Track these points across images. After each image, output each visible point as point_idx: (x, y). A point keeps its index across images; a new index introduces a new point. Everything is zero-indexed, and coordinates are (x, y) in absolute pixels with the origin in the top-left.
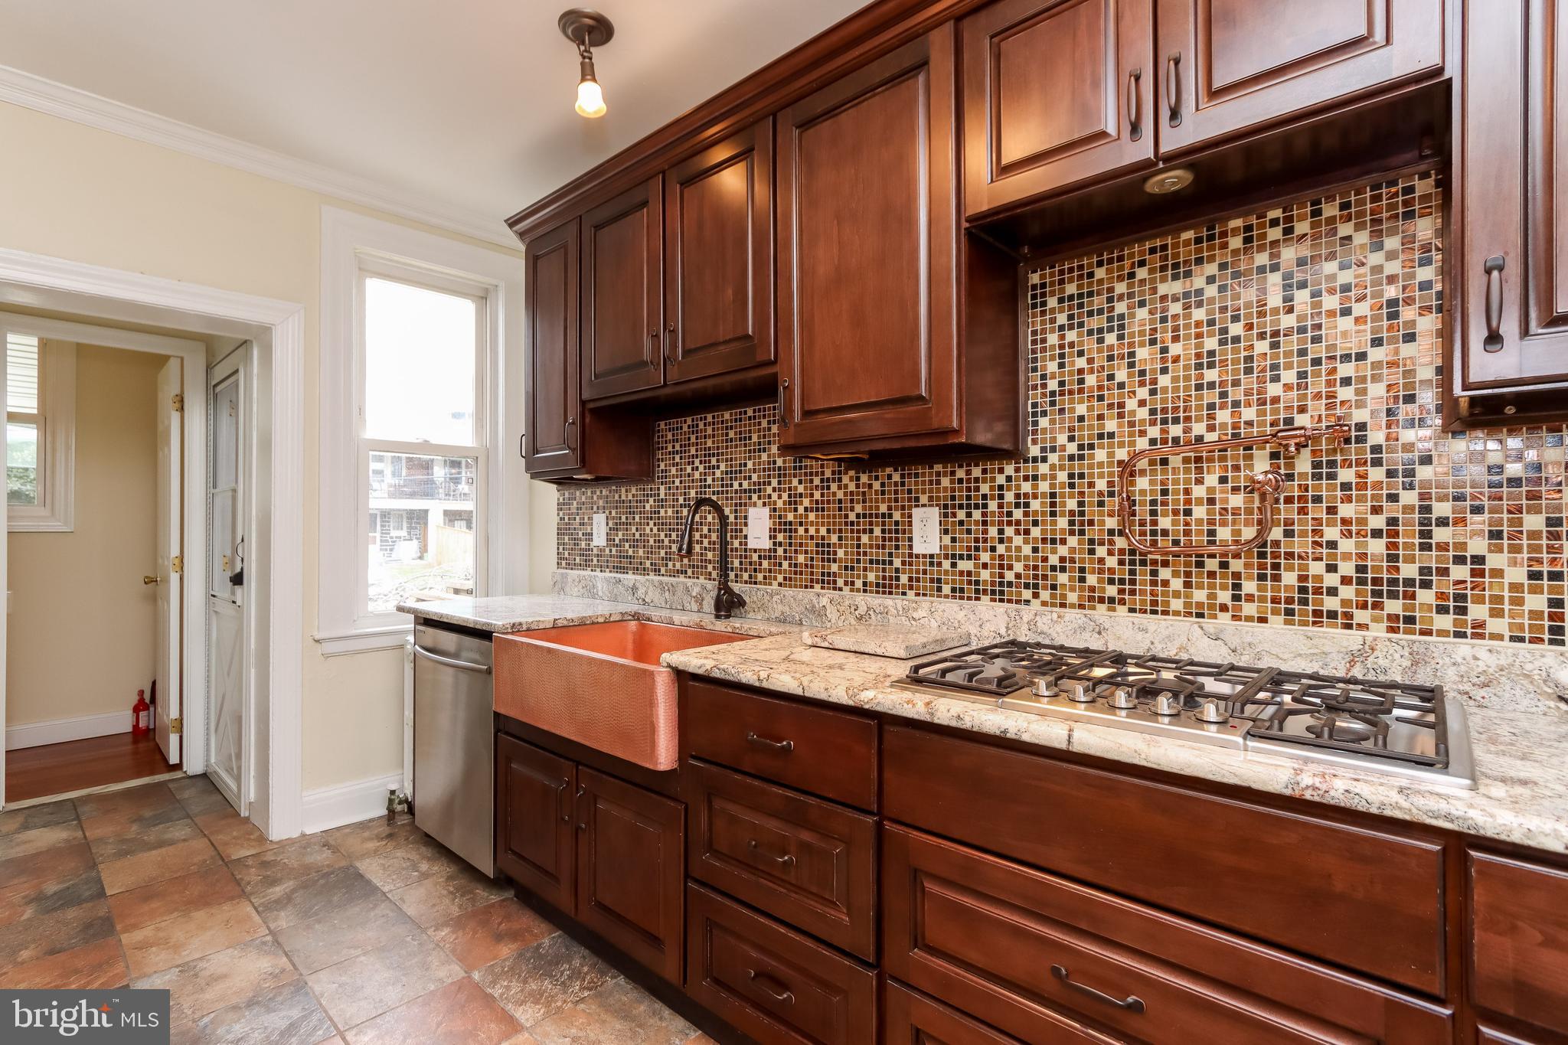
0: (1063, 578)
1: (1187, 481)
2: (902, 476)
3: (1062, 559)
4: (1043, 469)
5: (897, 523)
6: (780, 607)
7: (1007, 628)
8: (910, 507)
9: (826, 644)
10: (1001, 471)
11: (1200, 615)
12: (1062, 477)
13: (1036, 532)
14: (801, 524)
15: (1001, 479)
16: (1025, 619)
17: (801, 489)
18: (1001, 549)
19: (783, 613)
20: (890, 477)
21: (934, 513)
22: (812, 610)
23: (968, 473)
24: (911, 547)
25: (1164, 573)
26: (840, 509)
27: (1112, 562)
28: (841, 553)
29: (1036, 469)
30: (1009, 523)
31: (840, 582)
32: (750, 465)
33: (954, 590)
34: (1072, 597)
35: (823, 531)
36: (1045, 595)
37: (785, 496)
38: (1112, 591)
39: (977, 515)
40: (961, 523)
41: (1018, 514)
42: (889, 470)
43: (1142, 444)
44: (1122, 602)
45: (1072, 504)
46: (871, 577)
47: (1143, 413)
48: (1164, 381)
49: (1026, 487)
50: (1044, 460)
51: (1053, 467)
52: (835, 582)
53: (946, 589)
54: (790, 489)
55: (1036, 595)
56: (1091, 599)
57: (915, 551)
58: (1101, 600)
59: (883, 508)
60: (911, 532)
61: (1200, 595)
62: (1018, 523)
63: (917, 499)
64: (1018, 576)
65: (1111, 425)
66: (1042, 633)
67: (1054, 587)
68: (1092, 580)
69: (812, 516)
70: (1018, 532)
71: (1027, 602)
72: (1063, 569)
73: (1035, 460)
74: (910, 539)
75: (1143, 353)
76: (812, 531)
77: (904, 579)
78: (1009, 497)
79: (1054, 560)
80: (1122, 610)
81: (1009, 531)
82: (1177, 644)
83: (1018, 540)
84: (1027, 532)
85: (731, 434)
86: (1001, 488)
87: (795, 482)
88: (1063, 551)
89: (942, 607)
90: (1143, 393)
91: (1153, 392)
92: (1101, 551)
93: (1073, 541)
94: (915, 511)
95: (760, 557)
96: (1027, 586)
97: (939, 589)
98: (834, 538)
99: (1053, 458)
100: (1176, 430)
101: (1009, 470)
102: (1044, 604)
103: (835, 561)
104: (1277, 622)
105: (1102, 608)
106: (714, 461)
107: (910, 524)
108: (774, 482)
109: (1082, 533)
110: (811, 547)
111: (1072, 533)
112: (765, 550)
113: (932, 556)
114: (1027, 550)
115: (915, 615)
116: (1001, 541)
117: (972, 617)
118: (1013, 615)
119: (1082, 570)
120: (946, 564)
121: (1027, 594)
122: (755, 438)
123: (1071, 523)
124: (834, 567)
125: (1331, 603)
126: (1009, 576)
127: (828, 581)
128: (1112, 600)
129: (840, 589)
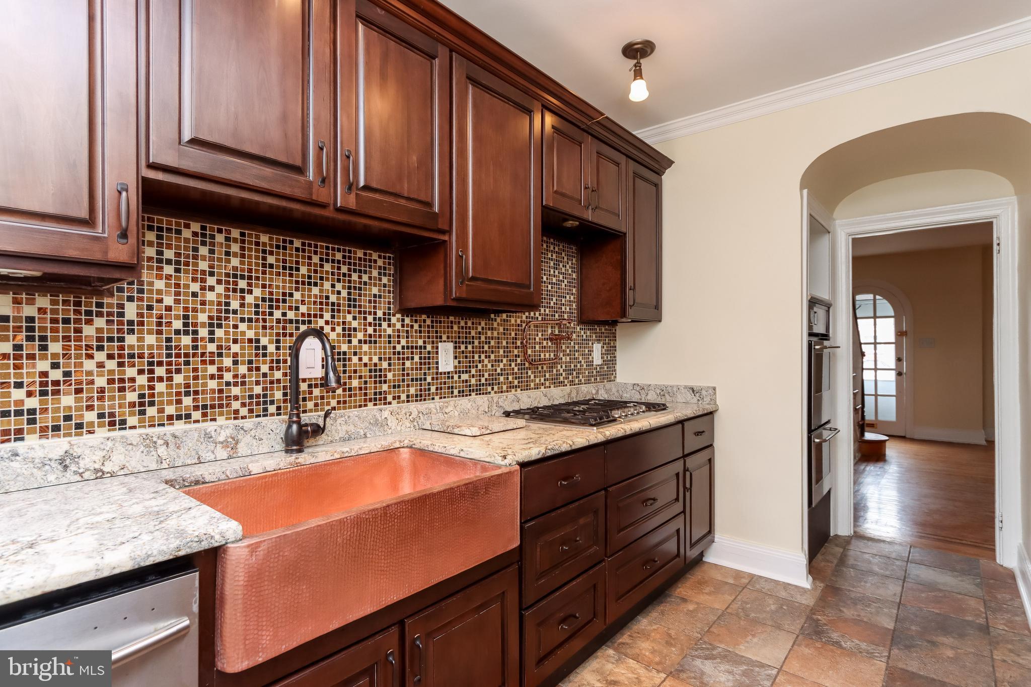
0: (502, 379)
2: (432, 322)
3: (501, 369)
4: (495, 325)
5: (429, 353)
6: (345, 428)
7: (488, 407)
8: (437, 343)
10: (480, 324)
11: (538, 388)
12: (501, 329)
13: (492, 357)
14: (355, 354)
15: (480, 328)
17: (355, 324)
18: (480, 366)
19: (347, 432)
20: (425, 321)
21: (450, 346)
22: (376, 423)
23: (466, 323)
24: (437, 368)
25: (530, 372)
26: (390, 342)
27: (516, 370)
28: (390, 376)
29: (493, 324)
30: (483, 352)
31: (389, 398)
32: (297, 296)
33: (459, 392)
34: (505, 387)
35: (375, 359)
36: (496, 388)
37: (339, 329)
38: (516, 382)
39: (470, 348)
40: (463, 352)
41: (486, 347)
42: (424, 317)
44: (519, 387)
45: (504, 343)
46: (412, 391)
49: (489, 333)
50: (496, 320)
52: (385, 398)
53: (456, 392)
54: (344, 323)
55: (493, 389)
56: (510, 387)
57: (440, 370)
58: (513, 387)
59: (420, 343)
60: (437, 358)
61: (537, 380)
62: (486, 352)
63: (441, 337)
64: (486, 380)
66: (501, 407)
67: (499, 383)
68: (510, 378)
69: (365, 347)
70: (486, 357)
71: (490, 392)
72: (502, 374)
73: (493, 320)
74: (437, 363)
76: (365, 359)
77: (433, 389)
78: (483, 338)
79: (499, 371)
80: (519, 390)
81: (483, 356)
83: (486, 361)
84: (490, 356)
85: (271, 259)
86: (480, 333)
87: (349, 318)
88: (502, 365)
89: (460, 402)
92: (513, 365)
93: (505, 360)
94: (440, 344)
95: (310, 386)
96: (489, 385)
97: (452, 393)
98: (385, 365)
101: (483, 324)
102: (496, 392)
103: (385, 382)
105: (513, 391)
107: (437, 353)
108: (327, 316)
109: (507, 356)
110: (365, 372)
111: (504, 356)
112: (316, 379)
113: (449, 373)
114: (489, 366)
115: (447, 411)
116: (480, 362)
117: (474, 405)
118: (490, 400)
119: (508, 374)
120: (456, 377)
121: (489, 389)
122: (304, 270)
123: (504, 352)
124: (385, 387)
126: (483, 380)
128: (516, 386)
129: (390, 403)
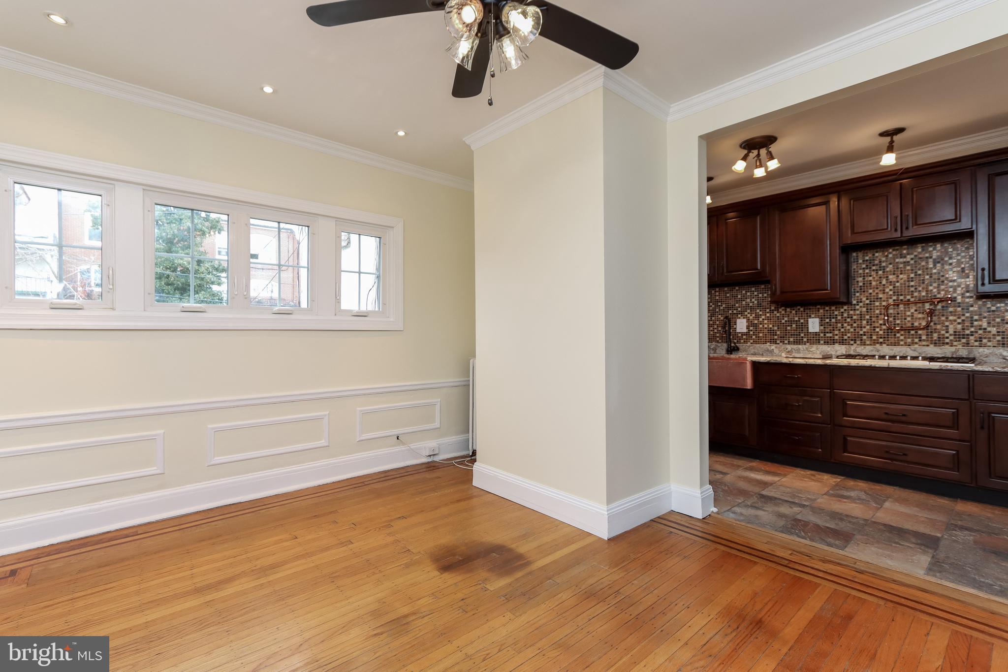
0: (865, 337)
1: (905, 311)
2: (804, 309)
3: (864, 332)
4: (857, 307)
5: (802, 323)
6: (753, 350)
8: (808, 318)
9: (791, 356)
10: (842, 308)
11: (909, 345)
12: (864, 309)
14: (761, 324)
15: (842, 310)
16: (852, 349)
17: (761, 313)
18: (842, 330)
19: (754, 352)
20: (799, 309)
21: (817, 320)
22: (768, 350)
23: (830, 308)
24: (808, 330)
25: (898, 335)
26: (778, 319)
27: (881, 332)
28: (778, 333)
29: (855, 307)
30: (845, 323)
31: (778, 342)
32: (737, 305)
33: (825, 342)
34: (868, 342)
35: (771, 326)
36: (858, 342)
37: (754, 315)
38: (881, 340)
39: (833, 320)
40: (827, 323)
41: (849, 320)
42: (799, 307)
43: (891, 301)
44: (885, 343)
45: (868, 317)
46: (791, 340)
47: (891, 293)
48: (898, 284)
49: (852, 312)
50: (858, 305)
51: (861, 307)
52: (776, 342)
53: (822, 342)
54: (756, 313)
55: (855, 343)
56: (874, 343)
57: (810, 331)
58: (878, 343)
59: (796, 319)
60: (808, 326)
61: (909, 340)
62: (849, 322)
63: (810, 316)
64: (849, 337)
65: (881, 296)
67: (861, 340)
68: (874, 337)
69: (766, 321)
70: (848, 325)
71: (852, 345)
72: (865, 335)
73: (855, 305)
74: (808, 328)
75: (891, 277)
76: (766, 326)
77: (805, 340)
78: (845, 315)
79: (861, 332)
80: (884, 345)
81: (845, 325)
82: (903, 353)
83: (849, 327)
84: (852, 325)
85: (728, 295)
86: (842, 312)
87: (758, 311)
88: (864, 330)
89: (822, 347)
90: (891, 287)
91: (894, 287)
92: (877, 330)
93: (868, 327)
94: (809, 320)
95: (742, 335)
96: (852, 340)
97: (819, 342)
98: (776, 328)
99: (861, 304)
100: (901, 298)
101: (845, 307)
102: (858, 345)
103: (776, 335)
104: (932, 346)
105: (878, 345)
106: (719, 304)
107: (808, 323)
108: (749, 311)
109: (871, 325)
110: (766, 331)
111: (868, 325)
112: (744, 333)
113: (816, 333)
114: (852, 330)
115: (811, 350)
116: (843, 328)
117: (833, 349)
119: (871, 335)
120: (822, 335)
121: (852, 342)
122: (739, 296)
123: (868, 322)
124: (776, 337)
125: (947, 341)
126: (845, 337)
127: (774, 342)
128: (881, 343)
129: (778, 344)
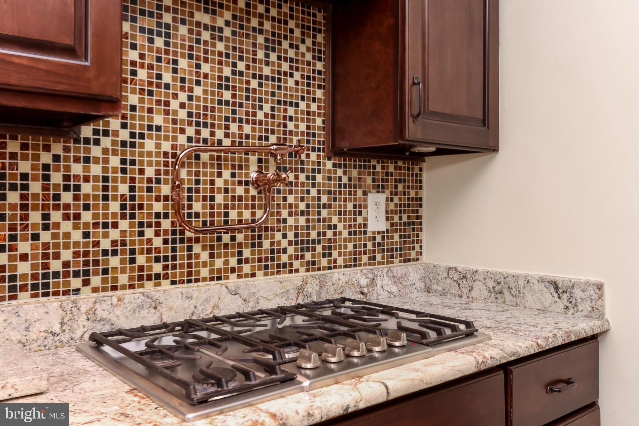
0: (114, 262)
1: (212, 174)
3: (114, 243)
4: (96, 151)
7: (62, 324)
10: (47, 148)
11: (219, 278)
12: (115, 161)
13: (87, 217)
15: (46, 158)
18: (46, 237)
25: (197, 248)
27: (158, 242)
29: (88, 150)
30: (57, 207)
34: (123, 279)
36: (96, 281)
38: (158, 268)
41: (67, 197)
43: (182, 140)
44: (166, 277)
45: (124, 189)
47: (182, 114)
48: (198, 91)
49: (77, 169)
50: (97, 142)
51: (105, 151)
55: (86, 283)
56: (141, 278)
58: (149, 278)
61: (219, 263)
62: (67, 206)
64: (66, 264)
65: (158, 120)
66: (102, 320)
67: (105, 272)
68: (141, 260)
70: (66, 217)
71: (77, 291)
72: (115, 253)
73: (87, 141)
75: (183, 63)
78: (56, 178)
79: (106, 244)
80: (165, 284)
81: (56, 216)
82: (212, 303)
83: (67, 226)
84: (77, 217)
86: (46, 167)
88: (114, 234)
90: (183, 97)
91: (190, 98)
92: (149, 233)
93: (124, 225)
96: (76, 274)
99: (106, 142)
100: (205, 133)
101: (57, 148)
102: (95, 290)
105: (149, 286)
109: (133, 216)
111: (123, 216)
114: (77, 236)
116: (46, 227)
118: (68, 308)
119: (133, 252)
121: (76, 283)
123: (123, 207)
125: (285, 258)
126: (56, 265)
128: (158, 276)
